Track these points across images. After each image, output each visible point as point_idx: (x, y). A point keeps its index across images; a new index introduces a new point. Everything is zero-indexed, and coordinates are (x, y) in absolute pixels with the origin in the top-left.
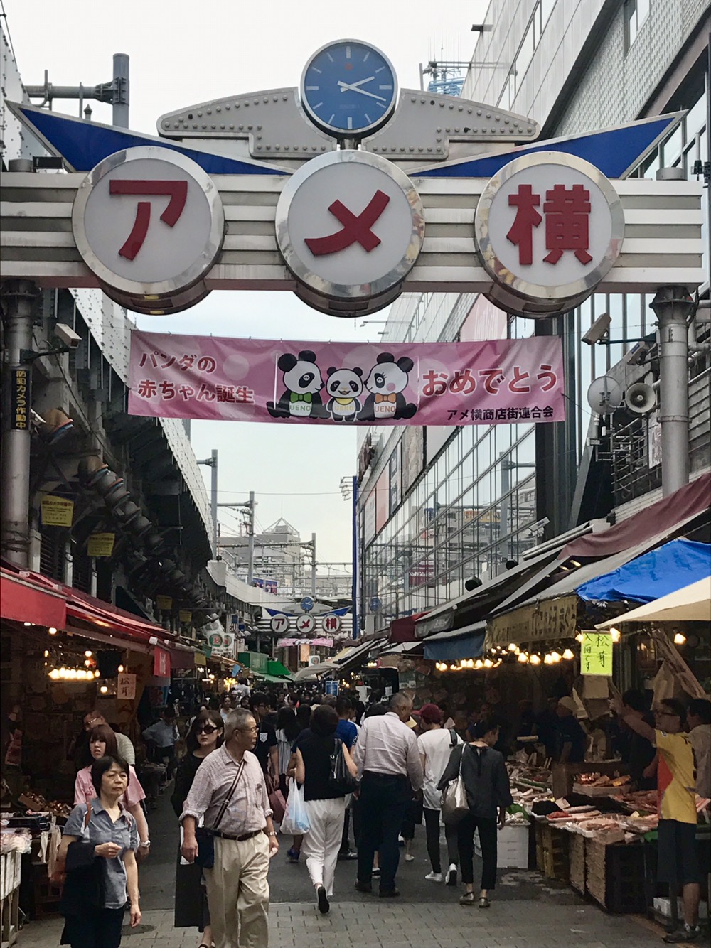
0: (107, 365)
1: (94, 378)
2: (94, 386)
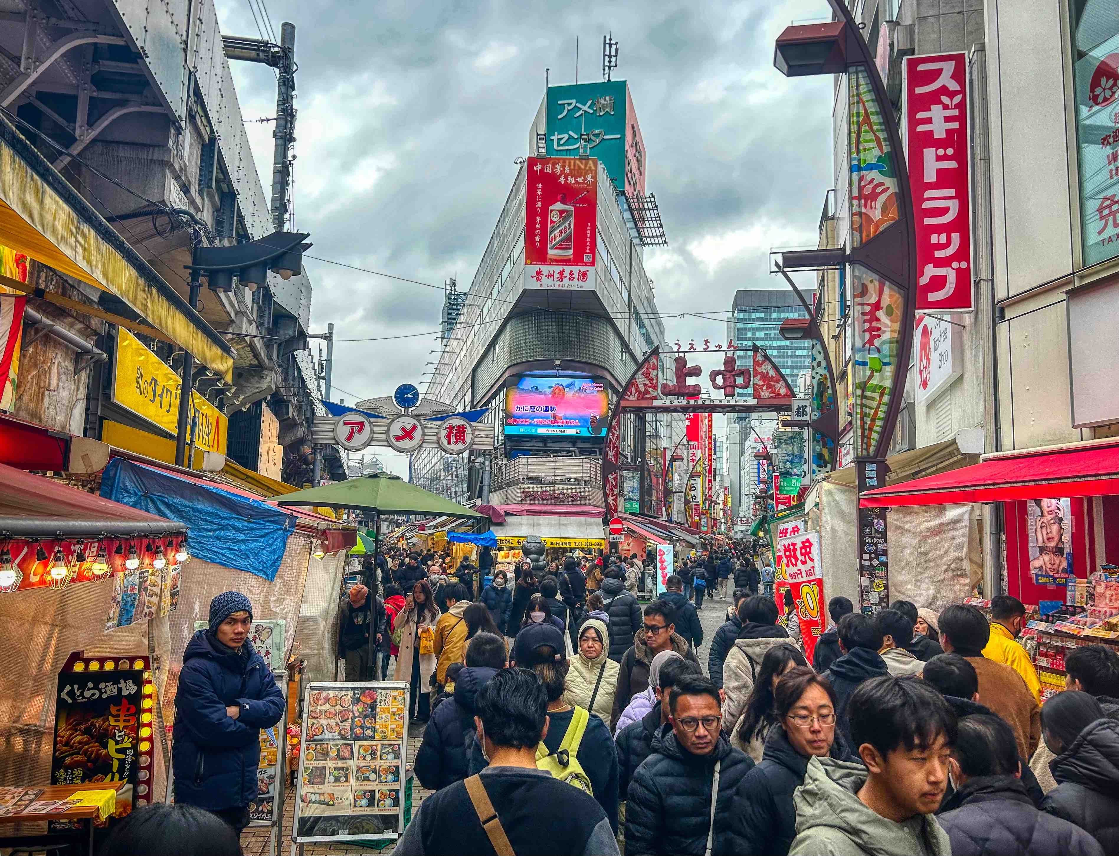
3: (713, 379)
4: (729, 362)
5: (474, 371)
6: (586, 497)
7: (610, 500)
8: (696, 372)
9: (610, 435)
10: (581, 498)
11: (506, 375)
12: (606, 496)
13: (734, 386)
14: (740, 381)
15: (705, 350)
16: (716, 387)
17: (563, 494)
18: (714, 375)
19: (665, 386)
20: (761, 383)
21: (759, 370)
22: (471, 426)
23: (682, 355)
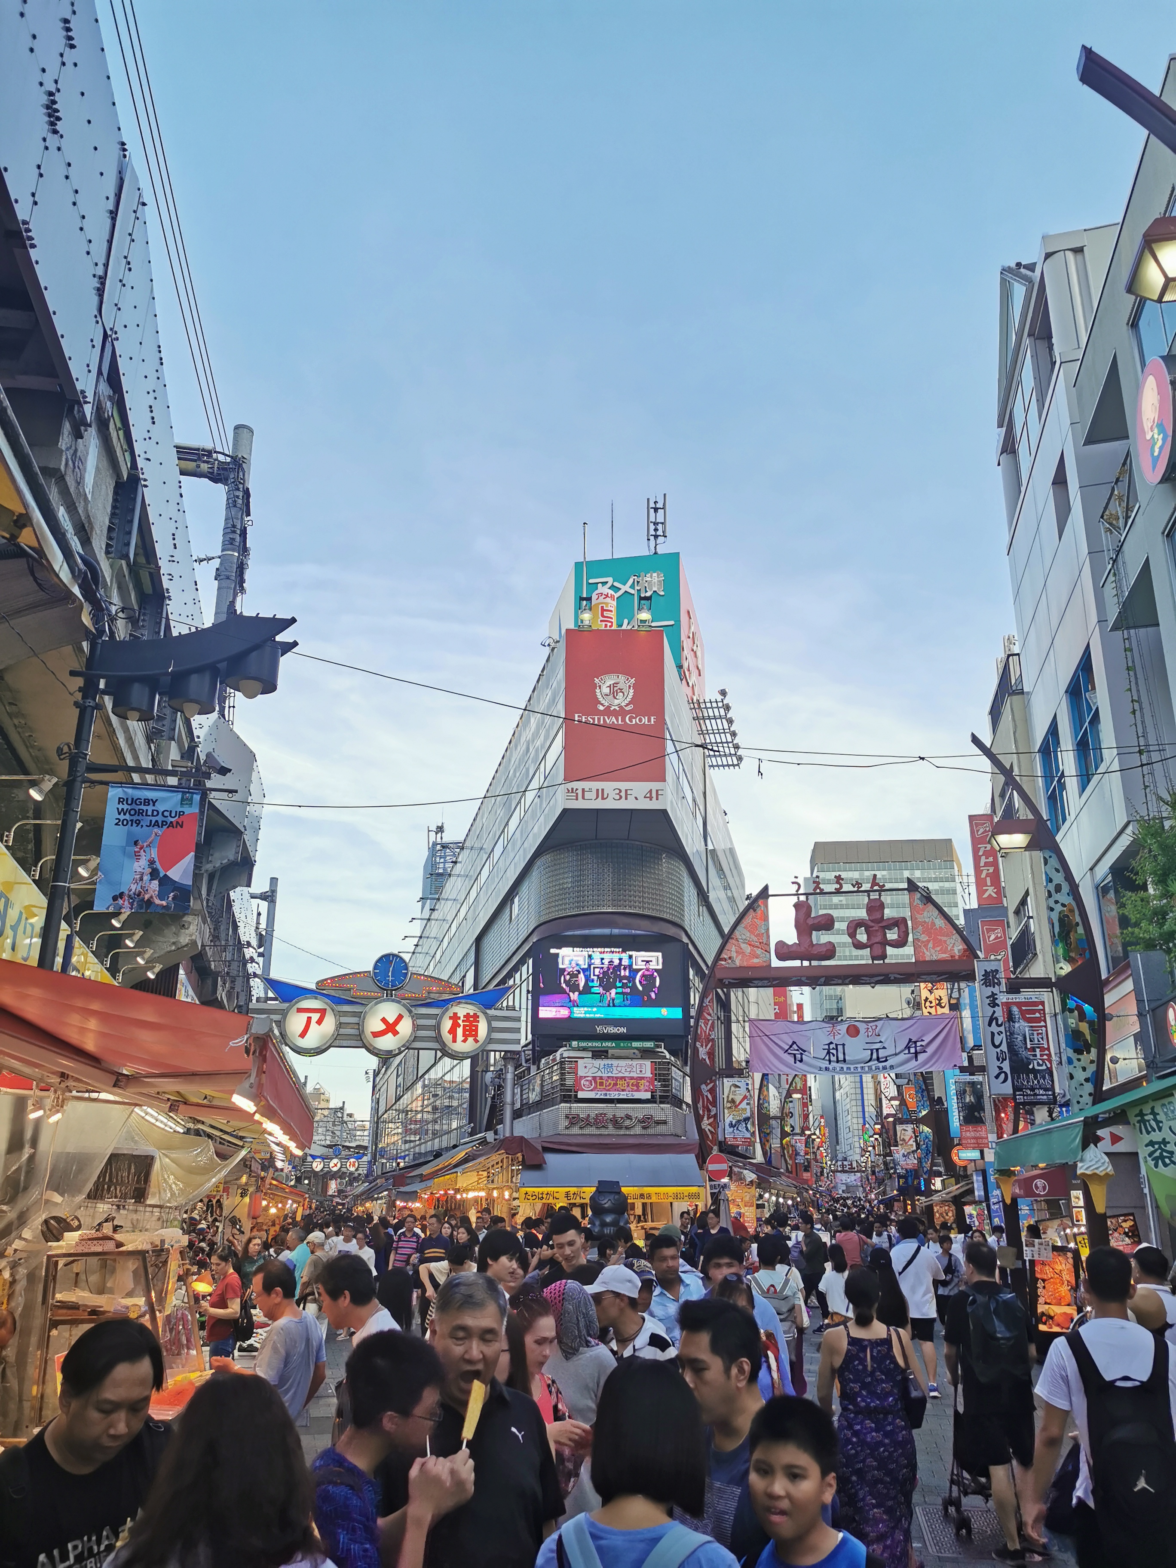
3: (852, 935)
4: (875, 908)
5: (479, 940)
6: (665, 1122)
7: (706, 1124)
8: (827, 924)
9: (701, 1023)
10: (658, 1123)
11: (534, 939)
12: (698, 1119)
13: (886, 943)
14: (892, 935)
15: (838, 892)
16: (859, 946)
17: (628, 1117)
18: (854, 927)
19: (780, 944)
20: (924, 938)
21: (920, 918)
22: (485, 1014)
23: (803, 898)
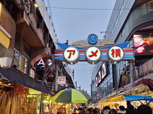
0: (66, 71)
1: (65, 72)
2: (65, 73)
